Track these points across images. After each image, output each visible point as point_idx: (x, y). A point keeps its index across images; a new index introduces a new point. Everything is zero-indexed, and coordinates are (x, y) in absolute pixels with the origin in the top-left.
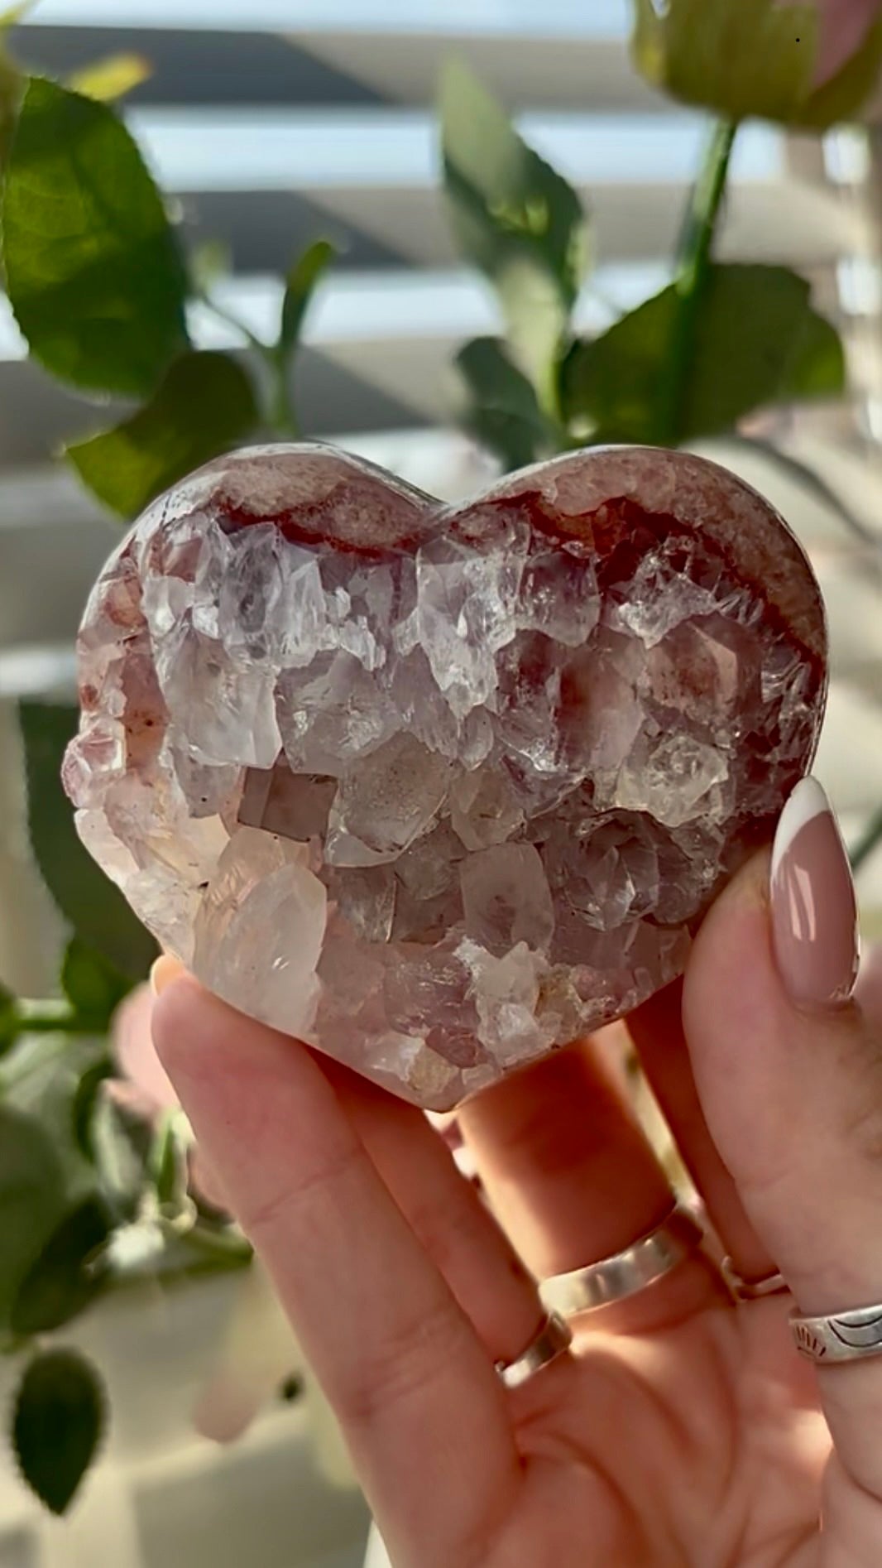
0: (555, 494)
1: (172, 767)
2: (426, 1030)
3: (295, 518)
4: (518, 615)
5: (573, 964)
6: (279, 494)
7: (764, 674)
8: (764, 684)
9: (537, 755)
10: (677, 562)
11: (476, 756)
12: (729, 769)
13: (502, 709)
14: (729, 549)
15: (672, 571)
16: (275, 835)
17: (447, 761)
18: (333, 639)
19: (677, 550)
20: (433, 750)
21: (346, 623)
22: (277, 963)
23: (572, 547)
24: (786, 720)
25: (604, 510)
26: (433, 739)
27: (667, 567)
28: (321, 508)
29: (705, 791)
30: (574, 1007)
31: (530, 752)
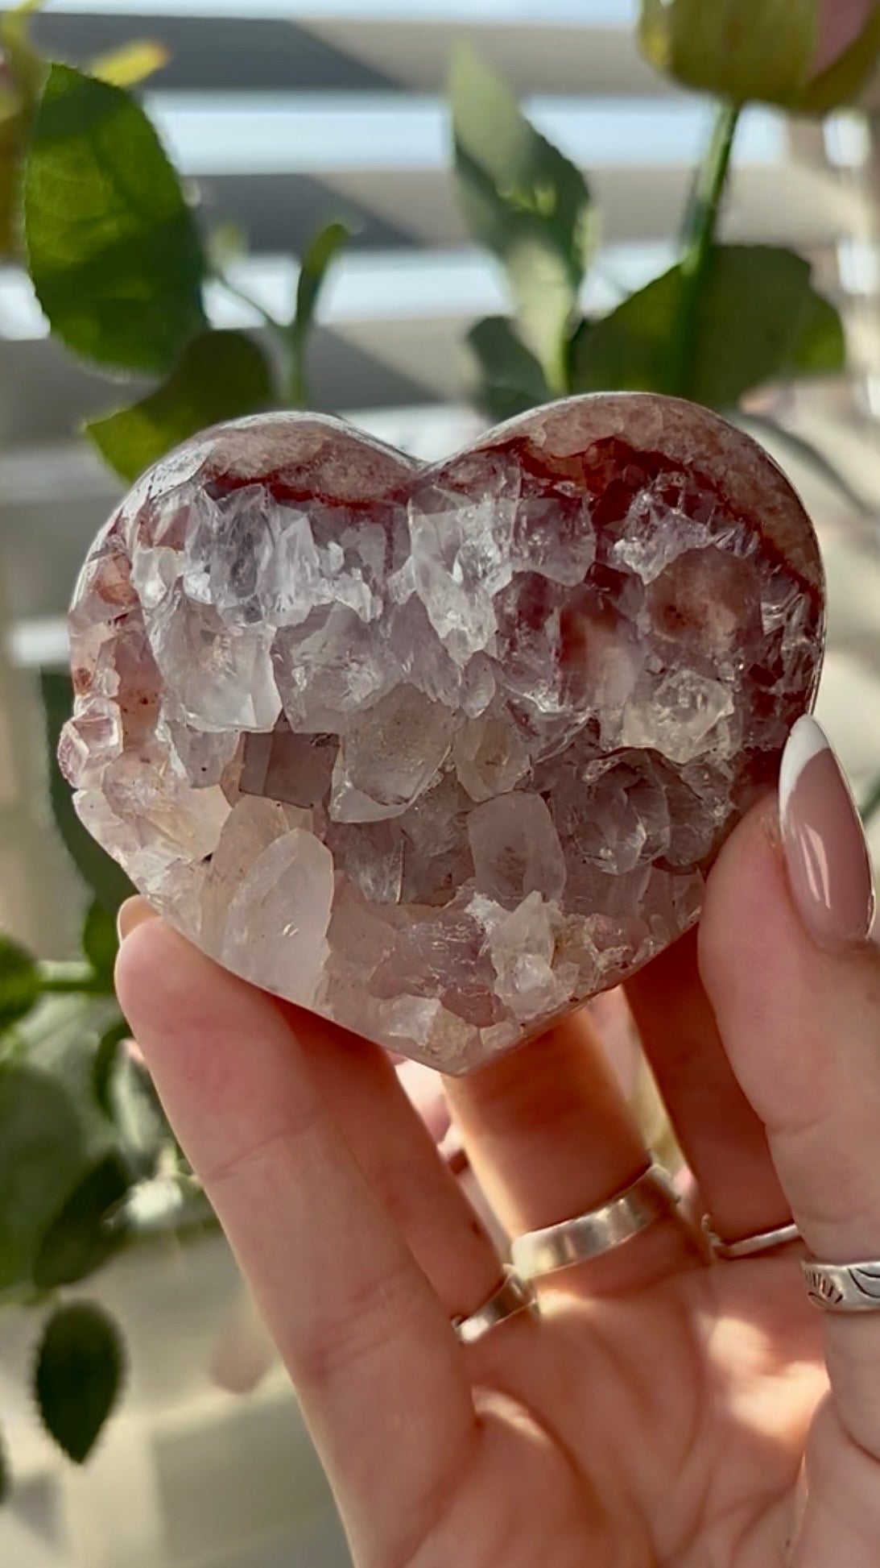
0: (544, 438)
1: (170, 741)
2: (441, 990)
3: (283, 479)
4: (514, 558)
5: (588, 914)
6: (265, 456)
7: (764, 606)
8: (764, 616)
9: (540, 696)
10: (670, 497)
11: (479, 703)
12: (735, 703)
13: (503, 653)
14: (720, 483)
15: (665, 506)
16: (278, 802)
17: (450, 711)
18: (328, 593)
19: (670, 486)
20: (435, 700)
21: (340, 576)
22: (285, 930)
23: (564, 488)
24: (788, 652)
25: (594, 451)
26: (435, 691)
27: (660, 503)
28: (308, 467)
29: (711, 725)
30: (591, 956)
31: (533, 695)
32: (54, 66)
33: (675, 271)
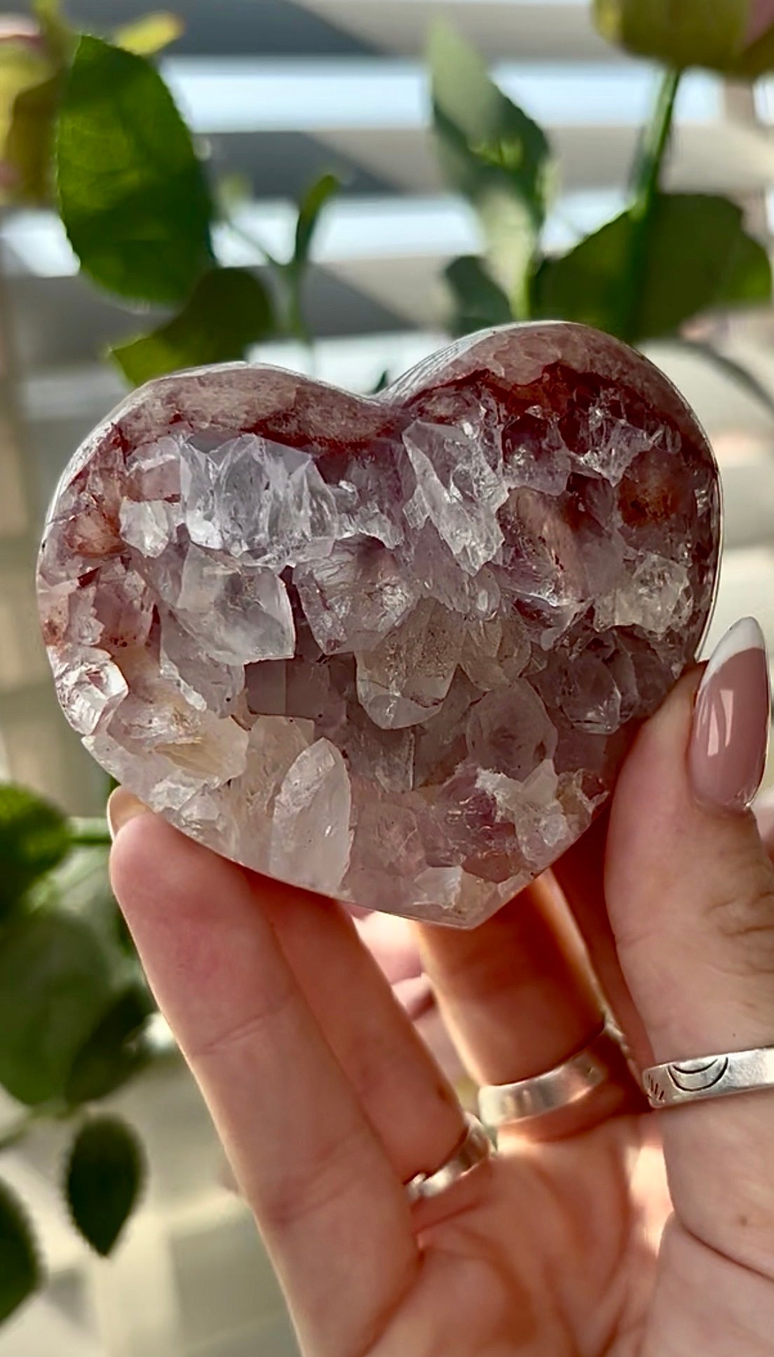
0: (502, 369)
1: (178, 676)
2: (463, 858)
3: (274, 425)
4: (506, 477)
5: (575, 771)
6: (246, 408)
7: (697, 492)
8: (698, 501)
9: (548, 594)
12: (689, 577)
13: (508, 561)
16: (291, 718)
17: (462, 617)
18: (350, 527)
19: (612, 401)
20: (452, 609)
21: (359, 510)
22: (327, 832)
23: (534, 411)
26: (450, 599)
27: (610, 416)
28: (293, 413)
29: (677, 598)
30: (583, 806)
31: (539, 593)
32: (83, 38)
33: (625, 216)
